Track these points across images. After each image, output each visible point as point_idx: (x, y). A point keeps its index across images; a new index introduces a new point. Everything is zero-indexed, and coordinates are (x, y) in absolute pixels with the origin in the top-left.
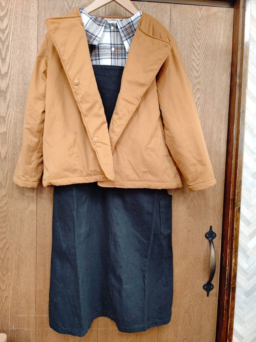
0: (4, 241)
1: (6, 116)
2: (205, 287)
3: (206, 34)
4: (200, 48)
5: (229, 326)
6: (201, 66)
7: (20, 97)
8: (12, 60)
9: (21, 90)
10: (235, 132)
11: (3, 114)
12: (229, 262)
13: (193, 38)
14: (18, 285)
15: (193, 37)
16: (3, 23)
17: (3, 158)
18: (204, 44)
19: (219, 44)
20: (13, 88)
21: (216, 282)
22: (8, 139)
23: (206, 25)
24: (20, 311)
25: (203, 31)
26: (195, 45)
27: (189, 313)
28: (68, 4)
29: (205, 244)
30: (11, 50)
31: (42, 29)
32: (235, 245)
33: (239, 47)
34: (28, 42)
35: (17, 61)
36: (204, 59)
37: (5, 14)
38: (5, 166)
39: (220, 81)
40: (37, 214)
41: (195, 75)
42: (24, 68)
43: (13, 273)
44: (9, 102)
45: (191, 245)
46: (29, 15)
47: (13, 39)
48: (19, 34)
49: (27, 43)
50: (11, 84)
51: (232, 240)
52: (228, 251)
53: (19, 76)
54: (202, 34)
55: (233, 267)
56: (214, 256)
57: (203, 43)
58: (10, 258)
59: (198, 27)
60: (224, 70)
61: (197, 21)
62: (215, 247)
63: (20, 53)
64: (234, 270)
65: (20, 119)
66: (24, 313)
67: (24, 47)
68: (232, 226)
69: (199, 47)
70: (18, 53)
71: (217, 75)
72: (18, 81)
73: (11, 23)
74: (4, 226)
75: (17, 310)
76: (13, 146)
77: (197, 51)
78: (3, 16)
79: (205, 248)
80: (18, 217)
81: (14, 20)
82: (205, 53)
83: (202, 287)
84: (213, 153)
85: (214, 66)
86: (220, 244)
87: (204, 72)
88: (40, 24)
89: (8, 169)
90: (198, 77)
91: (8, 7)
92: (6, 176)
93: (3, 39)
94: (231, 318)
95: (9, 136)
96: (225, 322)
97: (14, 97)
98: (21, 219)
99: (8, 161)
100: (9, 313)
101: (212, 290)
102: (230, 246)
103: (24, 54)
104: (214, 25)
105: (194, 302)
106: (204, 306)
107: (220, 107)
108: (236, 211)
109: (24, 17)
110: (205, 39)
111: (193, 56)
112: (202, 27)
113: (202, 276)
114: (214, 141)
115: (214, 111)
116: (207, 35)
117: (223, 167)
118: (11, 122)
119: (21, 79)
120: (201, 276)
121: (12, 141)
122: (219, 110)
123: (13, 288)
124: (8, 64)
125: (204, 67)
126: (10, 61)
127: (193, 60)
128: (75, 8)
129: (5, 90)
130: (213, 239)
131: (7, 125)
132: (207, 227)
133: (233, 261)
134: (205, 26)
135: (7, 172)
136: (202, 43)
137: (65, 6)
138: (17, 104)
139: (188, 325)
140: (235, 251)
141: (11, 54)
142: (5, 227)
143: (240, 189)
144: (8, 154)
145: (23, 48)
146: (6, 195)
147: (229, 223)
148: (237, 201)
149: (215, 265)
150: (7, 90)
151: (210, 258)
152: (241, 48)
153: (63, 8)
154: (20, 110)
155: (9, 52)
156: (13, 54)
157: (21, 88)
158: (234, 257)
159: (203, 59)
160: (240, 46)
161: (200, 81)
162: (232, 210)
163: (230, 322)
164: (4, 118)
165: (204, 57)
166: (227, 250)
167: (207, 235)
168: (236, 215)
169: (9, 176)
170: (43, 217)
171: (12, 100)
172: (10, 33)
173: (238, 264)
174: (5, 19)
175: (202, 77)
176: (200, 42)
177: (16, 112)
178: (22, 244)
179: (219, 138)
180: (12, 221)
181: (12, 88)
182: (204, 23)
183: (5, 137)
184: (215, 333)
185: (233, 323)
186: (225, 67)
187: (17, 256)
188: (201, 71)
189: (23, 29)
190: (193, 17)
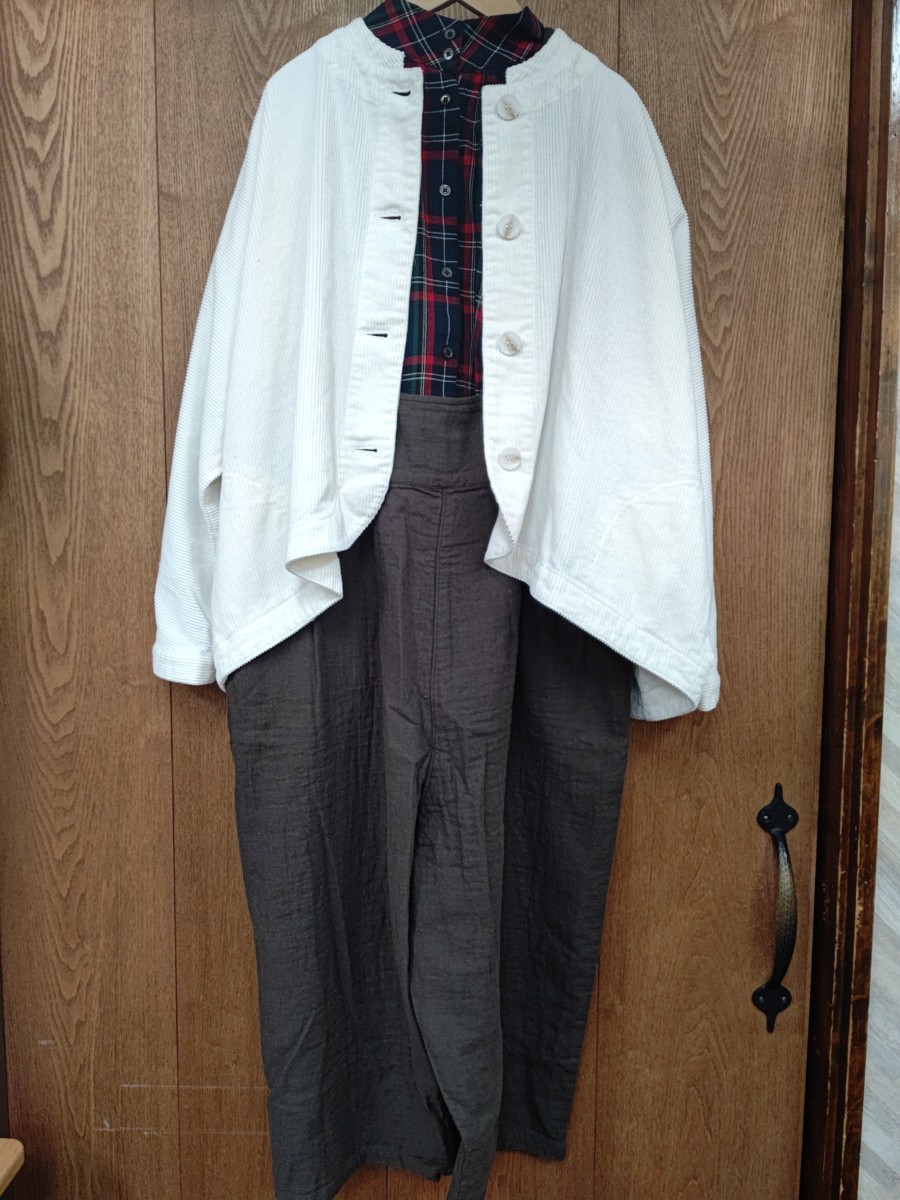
0: (68, 839)
1: (60, 417)
2: (761, 998)
3: (749, 97)
4: (730, 151)
5: (844, 1136)
6: (733, 215)
7: (104, 353)
8: (74, 225)
9: (106, 327)
10: (861, 449)
11: (51, 413)
12: (845, 912)
13: (701, 115)
14: (116, 984)
15: (704, 110)
16: (38, 99)
17: (54, 560)
18: (742, 136)
19: (801, 132)
20: (82, 321)
21: (798, 980)
22: (71, 496)
23: (748, 64)
24: (126, 1071)
25: (737, 86)
26: (711, 140)
27: (704, 1086)
28: (258, 21)
29: (756, 848)
30: (68, 191)
31: (171, 112)
32: (864, 852)
33: (870, 140)
34: (125, 161)
35: (91, 230)
36: (743, 188)
37: (45, 69)
38: (64, 587)
39: (804, 267)
40: (174, 746)
41: (712, 249)
42: (115, 253)
43: (101, 946)
44: (69, 372)
45: (707, 851)
46: (124, 68)
47: (74, 153)
48: (94, 134)
49: (121, 164)
50: (75, 308)
51: (854, 835)
52: (840, 873)
53: (98, 281)
54: (736, 100)
55: (856, 930)
56: (789, 893)
57: (740, 132)
58: (88, 896)
59: (720, 71)
60: (819, 224)
61: (716, 50)
62: (792, 860)
63: (99, 203)
64: (861, 941)
65: (107, 428)
66: (139, 1078)
67: (114, 181)
68: (853, 786)
69: (724, 146)
70: (93, 202)
71: (792, 243)
72: (98, 297)
73: (65, 97)
74: (67, 788)
75: (115, 1066)
76: (88, 519)
77: (718, 162)
78: (39, 74)
79: (756, 862)
80: (111, 759)
81: (75, 86)
82: (746, 168)
83: (749, 997)
84: (782, 524)
85: (782, 213)
86: (811, 850)
87: (744, 234)
88: (163, 96)
89: (72, 598)
90: (722, 253)
91: (56, 43)
92: (68, 621)
93: (42, 156)
94: (852, 1108)
95: (71, 488)
96: (831, 1123)
97: (84, 355)
98: (122, 765)
99: (73, 570)
100: (92, 1076)
101: (788, 1010)
102: (848, 854)
103: (112, 205)
104: (778, 61)
105: (720, 1051)
106: (756, 1064)
107: (805, 359)
108: (867, 732)
109: (110, 76)
110: (748, 115)
111: (702, 180)
112: (733, 71)
113: (749, 962)
114: (785, 481)
115: (784, 374)
116: (755, 100)
117: (819, 574)
118: (78, 439)
119: (106, 292)
120: (744, 961)
121: (84, 501)
122: (802, 372)
123: (101, 993)
124: (61, 241)
125: (744, 218)
126: (66, 231)
127: (705, 194)
128: (281, 31)
129: (54, 331)
130: (787, 831)
131: (66, 447)
132: (765, 787)
133: (859, 909)
134: (747, 69)
135: (71, 606)
136: (737, 129)
137: (247, 29)
138: (94, 376)
139: (700, 1129)
140: (865, 872)
141: (71, 205)
142: (68, 792)
143: (879, 653)
144: (70, 549)
145: (108, 182)
146: (71, 685)
147: (843, 775)
148: (870, 697)
149: (793, 922)
150: (63, 332)
151: (776, 896)
152: (879, 143)
153: (240, 35)
154: (105, 398)
155: (64, 198)
156: (78, 203)
157: (106, 320)
158: (860, 895)
159: (739, 187)
160: (874, 136)
161: (730, 271)
162: (853, 727)
163: (848, 1121)
164: (55, 424)
165: (746, 180)
166: (837, 870)
167: (766, 817)
168: (866, 746)
169: (79, 622)
170: (194, 757)
171: (79, 363)
172: (64, 133)
173: (875, 919)
174: (46, 84)
175: (739, 254)
176: (730, 126)
177: (92, 405)
178: (126, 849)
179: (803, 470)
180: (92, 770)
181: (76, 322)
182: (741, 58)
183: (60, 490)
184: (799, 1159)
185: (859, 1126)
186: (823, 213)
187: (113, 889)
188: (734, 234)
189: (106, 118)
190: (702, 39)
